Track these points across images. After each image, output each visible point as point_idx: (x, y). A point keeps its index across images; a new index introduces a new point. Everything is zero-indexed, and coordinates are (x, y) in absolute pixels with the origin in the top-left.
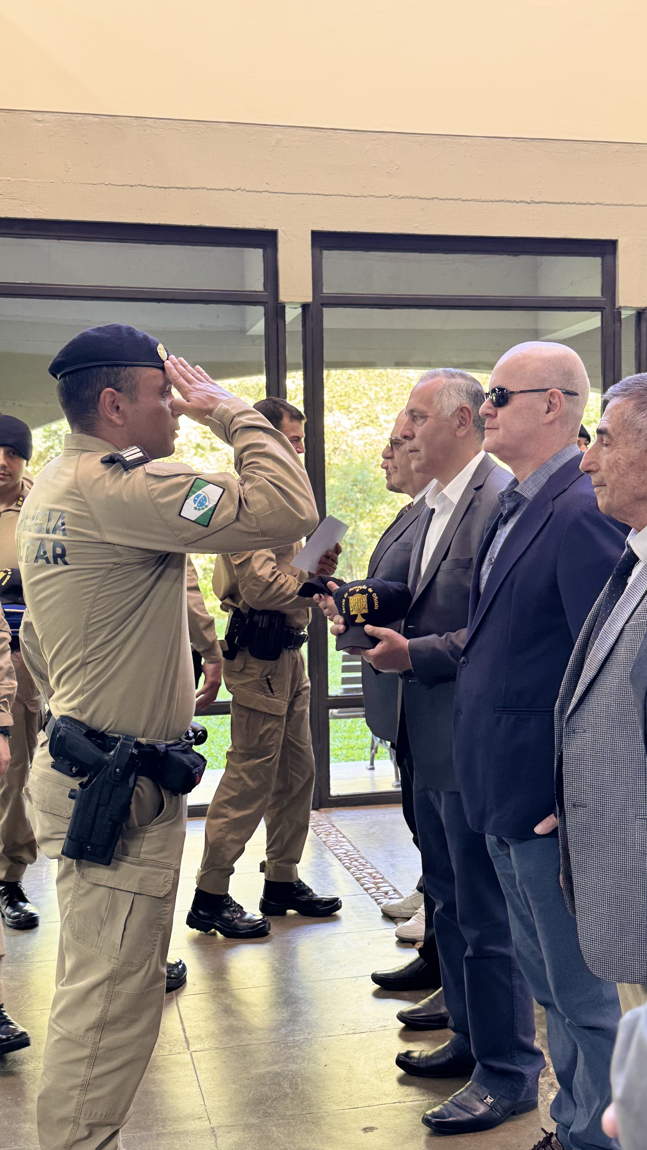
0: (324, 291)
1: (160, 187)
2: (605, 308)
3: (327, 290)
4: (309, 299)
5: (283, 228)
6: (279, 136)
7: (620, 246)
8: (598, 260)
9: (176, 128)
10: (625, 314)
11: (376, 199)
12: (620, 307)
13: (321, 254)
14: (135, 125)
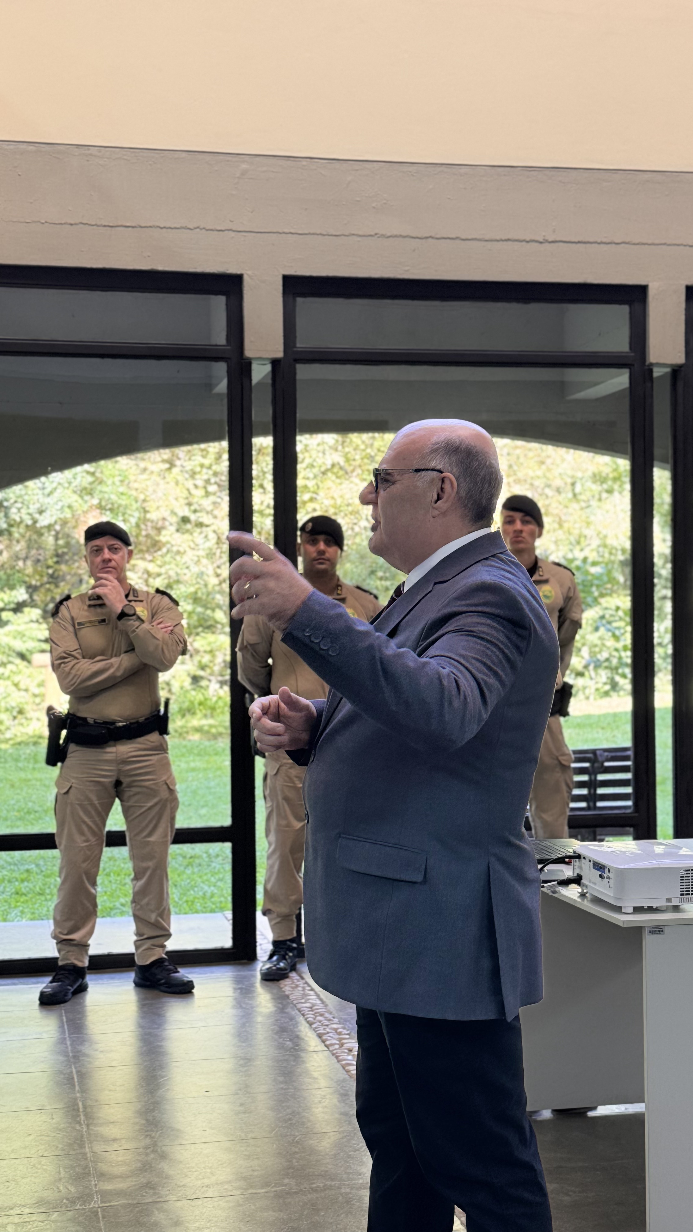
0: (298, 345)
1: (105, 226)
2: (633, 365)
3: (301, 344)
4: (280, 354)
5: (249, 272)
6: (244, 166)
7: (652, 293)
8: (625, 309)
9: (125, 157)
10: (657, 372)
11: (359, 239)
12: (652, 364)
13: (295, 301)
14: (77, 154)
